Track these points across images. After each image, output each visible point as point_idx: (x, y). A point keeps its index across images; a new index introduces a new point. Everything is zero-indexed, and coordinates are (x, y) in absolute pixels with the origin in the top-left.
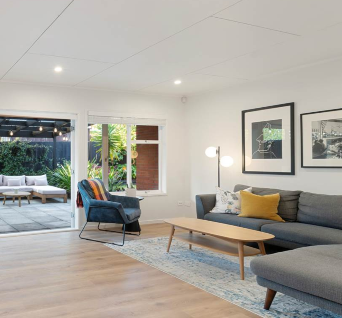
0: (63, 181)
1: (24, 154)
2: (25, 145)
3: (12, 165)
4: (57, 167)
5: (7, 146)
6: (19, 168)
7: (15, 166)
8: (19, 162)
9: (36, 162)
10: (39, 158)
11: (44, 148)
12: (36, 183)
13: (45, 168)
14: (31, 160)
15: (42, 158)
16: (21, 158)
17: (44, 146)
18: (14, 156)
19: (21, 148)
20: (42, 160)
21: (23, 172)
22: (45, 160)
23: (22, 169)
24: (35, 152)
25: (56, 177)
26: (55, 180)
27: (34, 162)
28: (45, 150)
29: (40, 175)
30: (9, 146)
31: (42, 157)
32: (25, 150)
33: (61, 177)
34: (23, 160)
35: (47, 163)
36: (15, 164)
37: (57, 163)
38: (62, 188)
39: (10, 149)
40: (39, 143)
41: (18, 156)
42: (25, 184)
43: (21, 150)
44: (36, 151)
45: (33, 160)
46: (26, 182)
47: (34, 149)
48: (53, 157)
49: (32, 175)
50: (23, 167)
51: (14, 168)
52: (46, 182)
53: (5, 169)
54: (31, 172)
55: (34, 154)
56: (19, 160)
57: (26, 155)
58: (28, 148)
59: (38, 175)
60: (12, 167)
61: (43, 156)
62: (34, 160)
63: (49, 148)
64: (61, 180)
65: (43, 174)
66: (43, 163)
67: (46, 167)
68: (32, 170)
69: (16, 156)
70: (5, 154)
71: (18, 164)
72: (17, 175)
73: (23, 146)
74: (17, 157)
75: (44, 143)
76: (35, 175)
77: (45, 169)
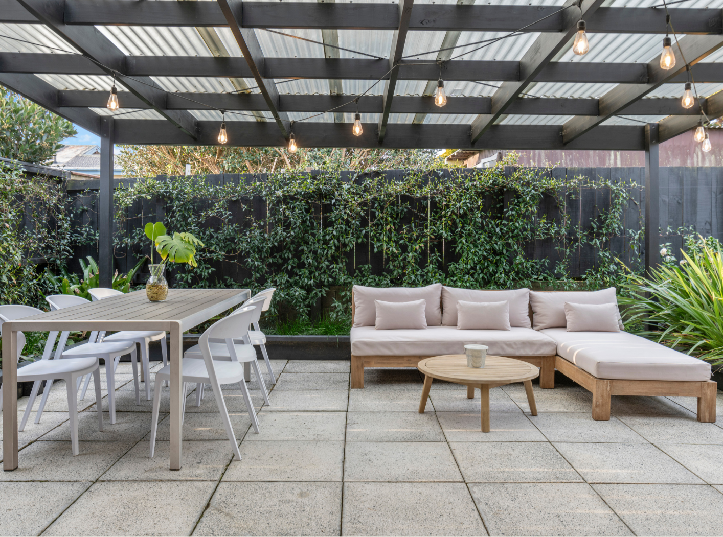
0: (691, 318)
1: (532, 213)
2: (534, 180)
3: (486, 250)
4: (661, 259)
5: (468, 184)
6: (510, 262)
7: (495, 253)
8: (510, 241)
9: (576, 240)
10: (587, 227)
11: (607, 190)
12: (570, 319)
13: (611, 261)
14: (557, 233)
15: (600, 228)
16: (519, 224)
17: (609, 183)
18: (494, 218)
19: (520, 189)
20: (598, 235)
21: (527, 276)
22: (611, 235)
23: (521, 263)
24: (572, 204)
25: (656, 299)
26: (652, 312)
27: (570, 240)
28: (613, 200)
29: (592, 288)
30: (477, 183)
31: (602, 222)
32: (533, 198)
33: (682, 302)
34: (528, 234)
35: (618, 244)
36: (499, 245)
37: (661, 246)
38: (684, 347)
39: (478, 194)
40: (591, 174)
41: (508, 219)
42: (528, 321)
43: (518, 197)
44: (577, 201)
45: (563, 231)
46: (531, 313)
47: (570, 194)
48: (642, 222)
49: (561, 288)
50: (524, 257)
51: (492, 262)
52: (616, 317)
53: (461, 265)
54: (558, 277)
55: (568, 213)
56: (513, 231)
57: (540, 216)
58: (547, 190)
59: (582, 288)
60: (485, 258)
61: (606, 219)
62: (571, 232)
63: (628, 191)
64: (680, 315)
65: (603, 286)
66: (605, 246)
67: (617, 259)
68: (561, 268)
69: (499, 218)
70: (461, 211)
71: (508, 245)
72: (503, 286)
73: (528, 184)
74: (505, 222)
75: (610, 173)
76: (571, 289)
77: (613, 267)
